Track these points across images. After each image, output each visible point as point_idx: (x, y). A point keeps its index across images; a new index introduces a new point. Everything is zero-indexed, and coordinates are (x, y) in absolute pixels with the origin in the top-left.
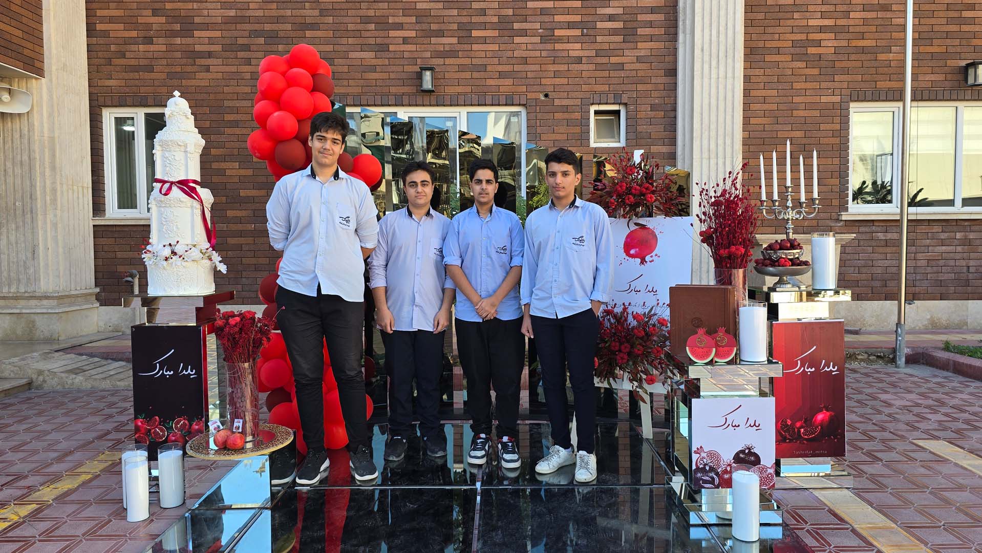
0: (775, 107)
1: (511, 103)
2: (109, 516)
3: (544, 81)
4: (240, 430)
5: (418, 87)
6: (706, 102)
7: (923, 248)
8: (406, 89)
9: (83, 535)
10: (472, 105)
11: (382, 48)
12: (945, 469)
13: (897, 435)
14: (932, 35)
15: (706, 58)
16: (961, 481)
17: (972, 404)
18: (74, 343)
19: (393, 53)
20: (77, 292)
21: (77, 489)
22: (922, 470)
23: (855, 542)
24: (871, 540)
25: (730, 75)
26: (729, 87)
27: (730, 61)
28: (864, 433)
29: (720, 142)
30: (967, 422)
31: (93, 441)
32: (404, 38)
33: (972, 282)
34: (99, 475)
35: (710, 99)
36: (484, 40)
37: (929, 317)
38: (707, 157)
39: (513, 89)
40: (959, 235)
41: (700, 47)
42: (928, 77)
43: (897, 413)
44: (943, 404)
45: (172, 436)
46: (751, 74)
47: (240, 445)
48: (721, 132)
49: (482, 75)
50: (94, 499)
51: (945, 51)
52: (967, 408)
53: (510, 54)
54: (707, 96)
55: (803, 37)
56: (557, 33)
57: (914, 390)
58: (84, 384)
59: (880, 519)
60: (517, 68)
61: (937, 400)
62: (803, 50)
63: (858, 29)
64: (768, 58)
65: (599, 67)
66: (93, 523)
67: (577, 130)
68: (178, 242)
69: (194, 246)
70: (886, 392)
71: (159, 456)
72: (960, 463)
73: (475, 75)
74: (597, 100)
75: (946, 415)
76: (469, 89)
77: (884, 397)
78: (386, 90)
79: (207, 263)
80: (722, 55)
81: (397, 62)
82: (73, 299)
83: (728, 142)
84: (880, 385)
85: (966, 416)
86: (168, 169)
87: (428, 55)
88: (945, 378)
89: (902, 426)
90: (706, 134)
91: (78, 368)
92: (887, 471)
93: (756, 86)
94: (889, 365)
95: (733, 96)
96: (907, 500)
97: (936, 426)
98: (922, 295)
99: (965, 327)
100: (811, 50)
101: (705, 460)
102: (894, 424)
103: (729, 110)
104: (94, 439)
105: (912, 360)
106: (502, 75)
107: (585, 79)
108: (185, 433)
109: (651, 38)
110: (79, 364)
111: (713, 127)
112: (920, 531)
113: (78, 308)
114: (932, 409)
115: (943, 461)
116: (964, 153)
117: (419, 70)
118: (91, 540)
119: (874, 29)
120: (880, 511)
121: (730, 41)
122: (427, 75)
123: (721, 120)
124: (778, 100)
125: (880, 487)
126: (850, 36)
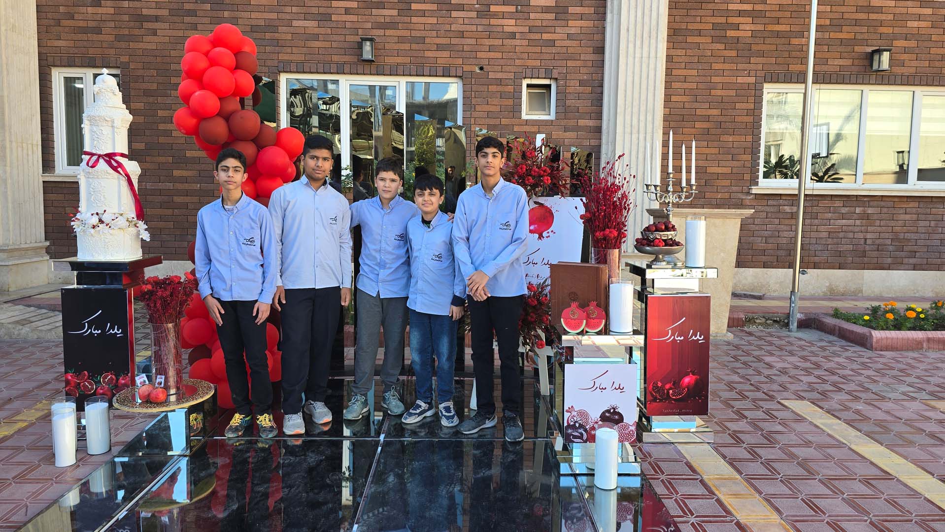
0: (694, 86)
1: (448, 75)
2: (39, 461)
3: (479, 55)
4: (162, 385)
5: (359, 57)
6: (630, 79)
7: (825, 221)
8: (347, 58)
9: (13, 478)
10: (410, 75)
11: (324, 18)
12: (799, 427)
13: (768, 395)
14: (842, 22)
15: (631, 38)
16: (810, 438)
17: (844, 368)
18: (24, 294)
19: (335, 23)
20: (27, 246)
21: (12, 435)
22: (779, 428)
23: (701, 490)
24: (714, 489)
25: (653, 54)
26: (652, 66)
27: (653, 41)
28: (740, 393)
29: (642, 118)
30: (834, 384)
31: (33, 391)
32: (346, 9)
33: (868, 254)
34: (34, 423)
35: (633, 77)
36: (423, 14)
37: (827, 284)
38: (629, 132)
39: (451, 61)
40: (858, 210)
41: (626, 28)
42: (836, 62)
43: (775, 375)
44: (818, 366)
45: (101, 389)
46: (674, 54)
47: (162, 398)
48: (643, 108)
49: (420, 46)
50: (27, 446)
51: (853, 38)
52: (838, 371)
53: (447, 27)
54: (632, 75)
55: (723, 20)
56: (493, 8)
57: (797, 353)
58: (30, 335)
59: (728, 470)
60: (454, 41)
61: (815, 364)
62: (722, 33)
63: (774, 14)
64: (690, 39)
65: (532, 43)
66: (24, 467)
67: (510, 102)
68: (105, 211)
69: (121, 215)
70: (772, 355)
71: (86, 408)
72: (815, 422)
73: (414, 46)
74: (529, 74)
75: (818, 377)
76: (407, 60)
77: (768, 359)
78: (327, 58)
79: (133, 230)
80: (646, 35)
81: (339, 31)
82: (23, 252)
83: (649, 118)
84: (769, 348)
85: (835, 378)
86: (95, 142)
87: (369, 25)
88: (830, 342)
89: (775, 387)
90: (629, 110)
91: (25, 320)
92: (749, 428)
93: (677, 66)
94: (784, 329)
95: (655, 75)
96: (758, 455)
97: (805, 387)
98: (822, 264)
99: (860, 295)
100: (730, 33)
101: (575, 418)
102: (769, 385)
103: (651, 88)
104: (33, 389)
105: (803, 325)
106: (439, 47)
107: (518, 54)
108: (112, 386)
109: (581, 17)
110: (27, 316)
111: (636, 103)
112: (760, 482)
113: (28, 261)
114: (807, 372)
115: (800, 419)
116: (867, 133)
117: (360, 40)
118: (20, 483)
119: (788, 14)
120: (731, 464)
121: (654, 22)
122: (367, 46)
123: (643, 97)
124: (697, 79)
125: (737, 442)
126: (767, 21)
